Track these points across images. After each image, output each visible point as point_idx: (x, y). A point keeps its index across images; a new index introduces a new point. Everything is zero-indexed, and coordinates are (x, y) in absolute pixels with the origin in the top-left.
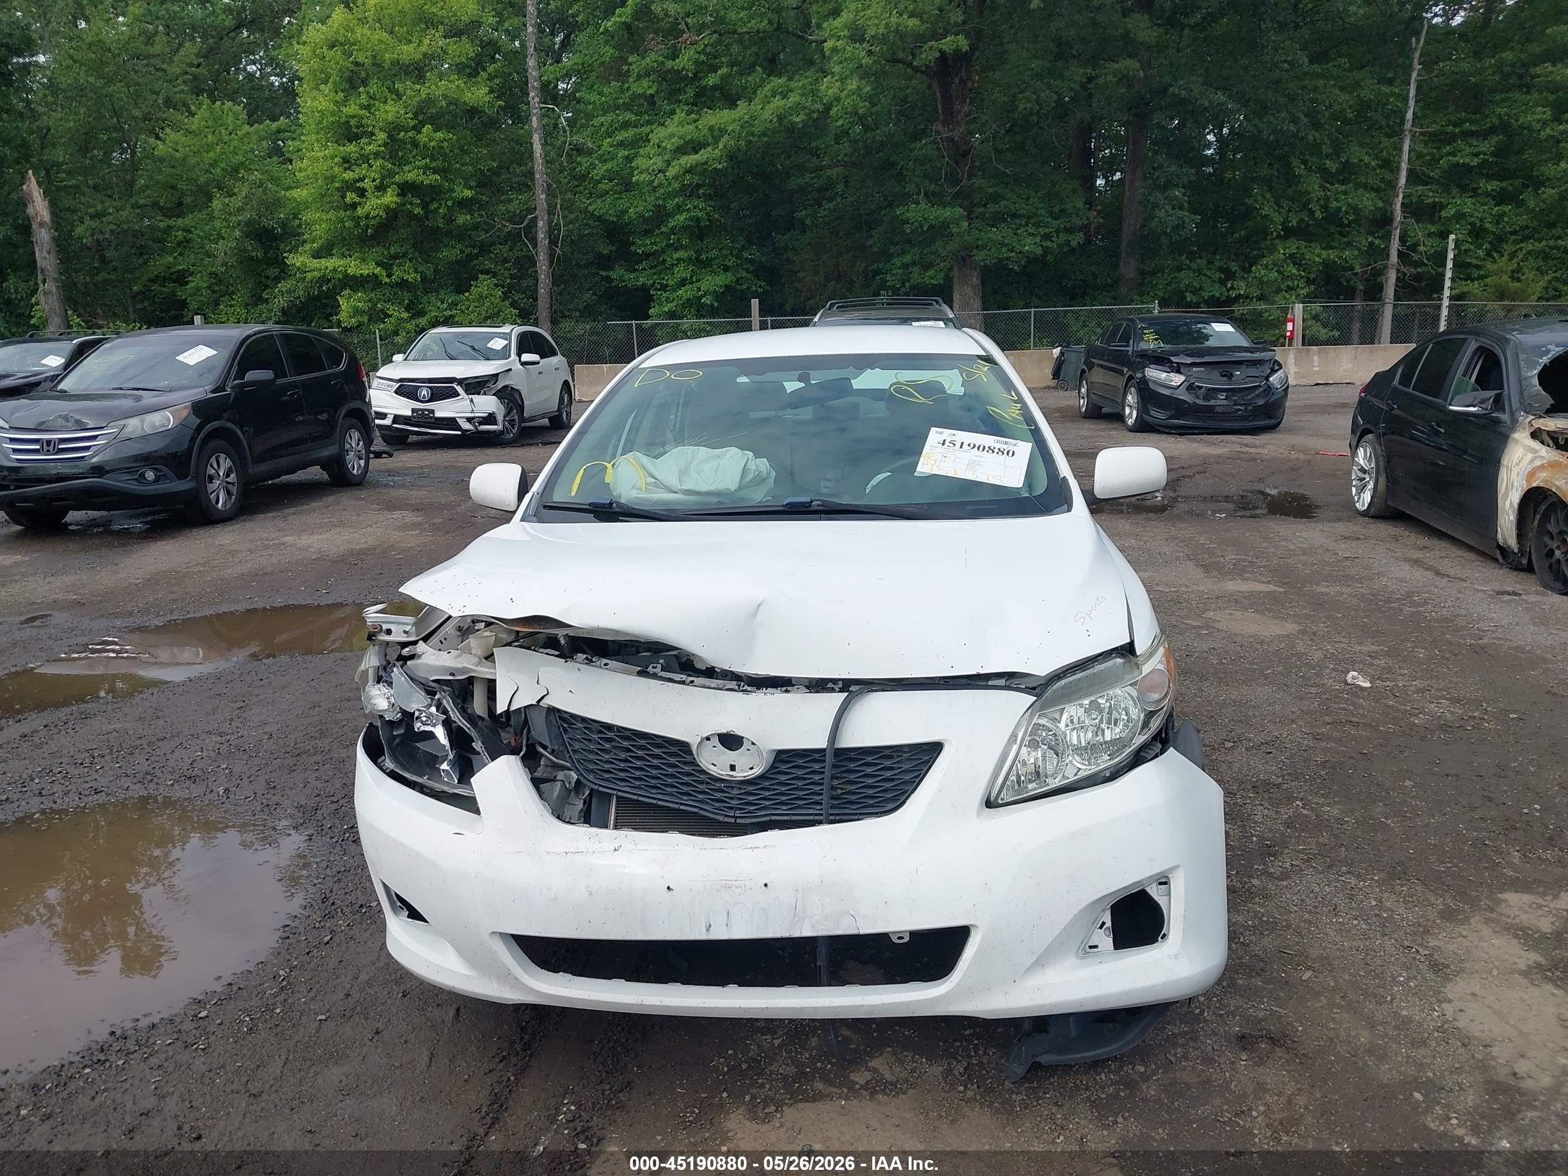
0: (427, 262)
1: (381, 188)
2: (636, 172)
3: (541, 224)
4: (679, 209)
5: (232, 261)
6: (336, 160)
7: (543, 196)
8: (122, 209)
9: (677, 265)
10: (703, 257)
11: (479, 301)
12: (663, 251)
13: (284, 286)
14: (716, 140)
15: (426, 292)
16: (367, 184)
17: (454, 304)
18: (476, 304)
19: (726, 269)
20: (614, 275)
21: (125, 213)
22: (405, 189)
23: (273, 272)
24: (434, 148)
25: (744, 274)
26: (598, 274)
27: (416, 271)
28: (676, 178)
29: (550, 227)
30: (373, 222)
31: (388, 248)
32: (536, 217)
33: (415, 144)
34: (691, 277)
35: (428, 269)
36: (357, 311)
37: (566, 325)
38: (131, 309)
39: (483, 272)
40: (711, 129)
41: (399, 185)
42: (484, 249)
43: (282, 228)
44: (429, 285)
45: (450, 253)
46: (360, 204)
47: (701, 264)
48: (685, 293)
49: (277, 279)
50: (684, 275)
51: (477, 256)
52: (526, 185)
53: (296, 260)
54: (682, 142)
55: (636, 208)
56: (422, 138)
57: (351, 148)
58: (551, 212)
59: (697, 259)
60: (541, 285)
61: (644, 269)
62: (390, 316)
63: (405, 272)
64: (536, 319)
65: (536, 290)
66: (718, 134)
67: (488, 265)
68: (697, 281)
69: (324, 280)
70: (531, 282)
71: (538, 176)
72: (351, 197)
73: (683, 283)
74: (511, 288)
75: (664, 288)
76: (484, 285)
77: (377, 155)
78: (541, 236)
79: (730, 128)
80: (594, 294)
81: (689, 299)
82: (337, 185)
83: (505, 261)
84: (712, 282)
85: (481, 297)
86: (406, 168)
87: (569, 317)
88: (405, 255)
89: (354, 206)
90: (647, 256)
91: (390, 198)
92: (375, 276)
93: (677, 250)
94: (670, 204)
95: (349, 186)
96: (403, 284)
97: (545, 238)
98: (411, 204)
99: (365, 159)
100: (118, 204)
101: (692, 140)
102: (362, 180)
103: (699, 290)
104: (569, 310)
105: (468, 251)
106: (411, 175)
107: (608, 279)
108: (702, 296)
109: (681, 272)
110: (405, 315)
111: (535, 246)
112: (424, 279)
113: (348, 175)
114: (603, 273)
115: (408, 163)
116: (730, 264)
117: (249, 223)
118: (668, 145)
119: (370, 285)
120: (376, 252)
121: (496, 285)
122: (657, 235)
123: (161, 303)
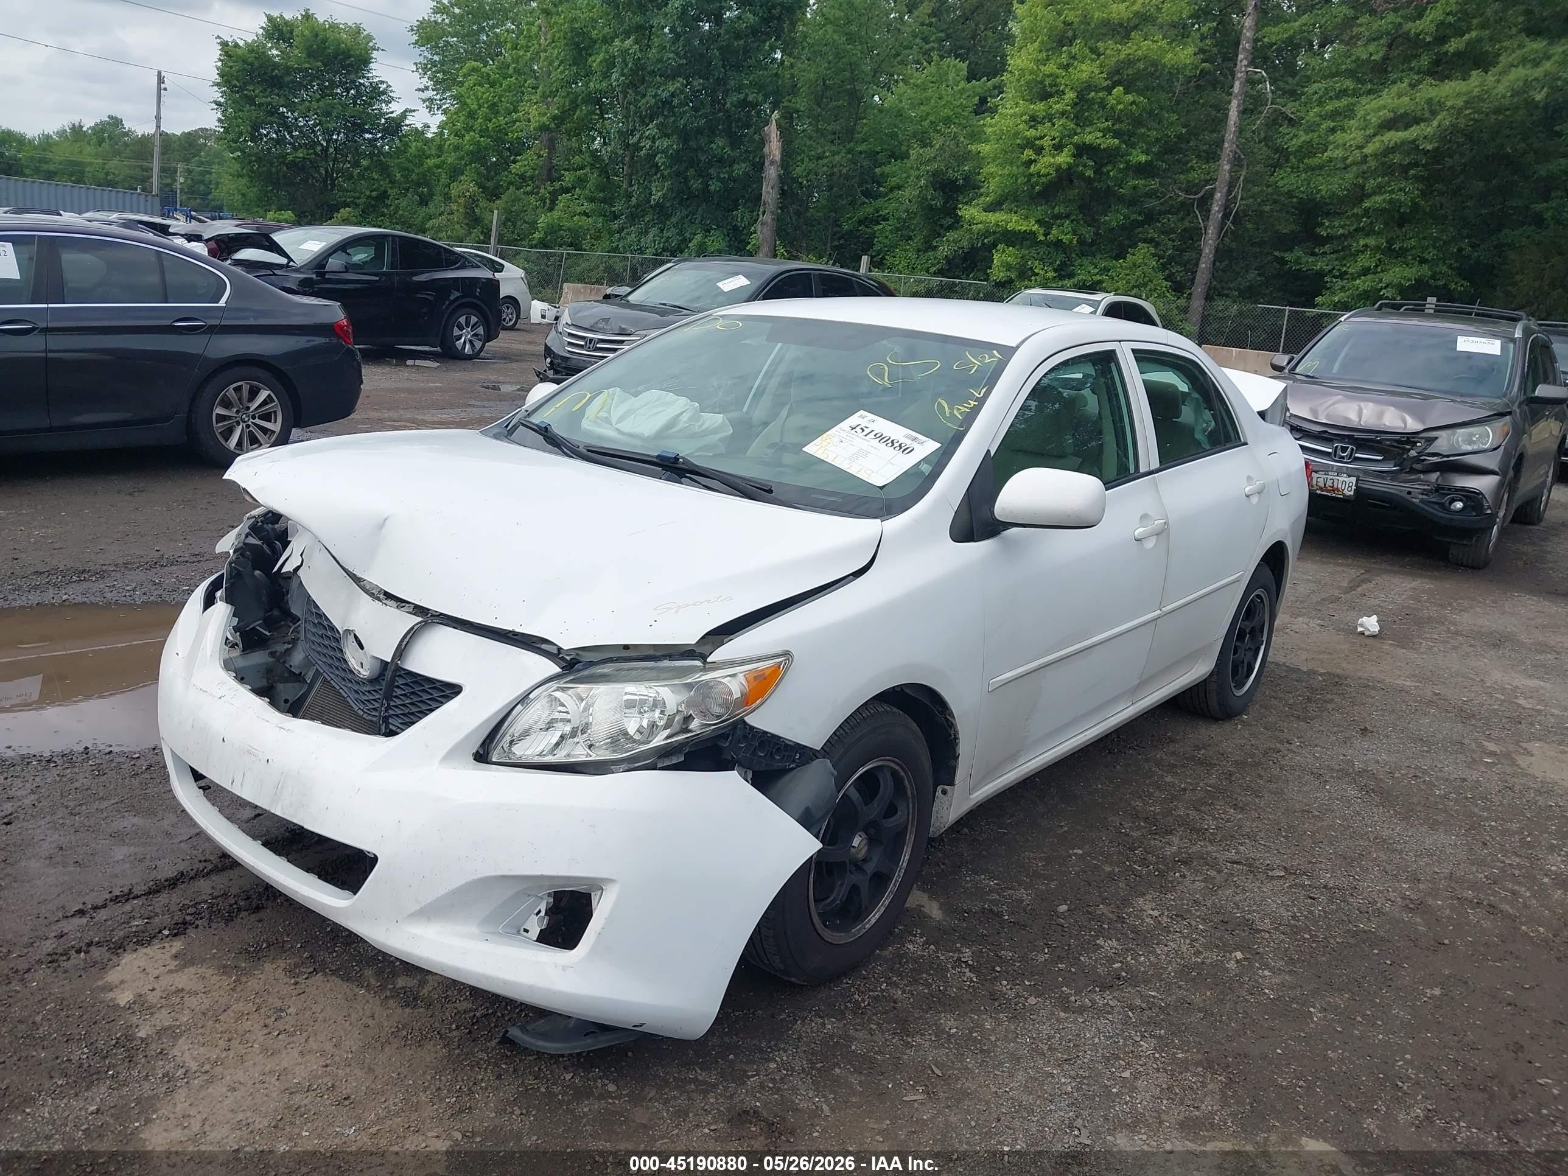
0: (1089, 225)
1: (1058, 147)
2: (1331, 147)
3: (1218, 195)
4: (1379, 190)
5: (914, 208)
6: (1024, 118)
7: (1227, 167)
8: (838, 153)
9: (1363, 252)
10: (1396, 246)
11: (1131, 268)
12: (1351, 235)
13: (951, 235)
14: (1434, 113)
15: (1083, 254)
16: (1046, 142)
17: (1106, 270)
18: (1127, 272)
19: (1423, 261)
20: (1288, 256)
21: (837, 158)
22: (1083, 150)
23: (948, 221)
24: (1121, 110)
25: (1444, 269)
26: (1272, 254)
27: (1075, 233)
28: (1375, 155)
29: (1227, 200)
30: (1044, 179)
31: (1054, 208)
32: (1214, 189)
33: (1103, 105)
34: (1377, 266)
35: (1088, 233)
36: (1009, 267)
37: (1220, 304)
38: (829, 244)
39: (1145, 241)
40: (1429, 101)
41: (1077, 146)
42: (1151, 218)
43: (964, 179)
44: (1086, 248)
45: (1114, 218)
46: (1035, 161)
47: (1394, 253)
48: (1362, 284)
49: (950, 228)
50: (1367, 264)
51: (1141, 224)
52: (1212, 156)
53: (968, 212)
54: (1392, 115)
55: (1328, 186)
56: (1111, 101)
57: (1040, 107)
58: (1231, 185)
59: (1389, 248)
60: (1203, 259)
61: (1325, 253)
62: (1037, 274)
63: (1063, 233)
64: (1190, 294)
65: (1197, 265)
66: (1434, 107)
67: (1152, 234)
68: (1382, 271)
69: (987, 233)
70: (1194, 255)
71: (1226, 145)
72: (1028, 153)
73: (1366, 271)
74: (1171, 259)
75: (1342, 276)
76: (1141, 254)
77: (1063, 113)
78: (1215, 208)
79: (1449, 104)
80: (1259, 275)
81: (1366, 292)
82: (1018, 141)
83: (1172, 231)
84: (1399, 273)
85: (1135, 265)
86: (1088, 129)
87: (1227, 296)
88: (1067, 216)
89: (1030, 162)
90: (1329, 239)
91: (1064, 158)
92: (1033, 234)
93: (1368, 235)
94: (1371, 184)
95: (1029, 144)
96: (1058, 243)
97: (1219, 212)
98: (1085, 166)
99: (1050, 118)
100: (834, 148)
101: (1406, 114)
102: (1041, 138)
103: (1381, 281)
104: (1229, 289)
105: (1133, 217)
106: (1091, 137)
107: (1282, 261)
108: (1381, 289)
109: (1365, 260)
110: (1051, 274)
111: (1206, 218)
112: (1081, 242)
113: (1032, 133)
114: (1277, 253)
115: (1092, 124)
116: (1429, 257)
117: (935, 174)
118: (1374, 120)
119: (1028, 243)
120: (1040, 211)
121: (1154, 255)
122: (1347, 218)
123: (863, 243)
